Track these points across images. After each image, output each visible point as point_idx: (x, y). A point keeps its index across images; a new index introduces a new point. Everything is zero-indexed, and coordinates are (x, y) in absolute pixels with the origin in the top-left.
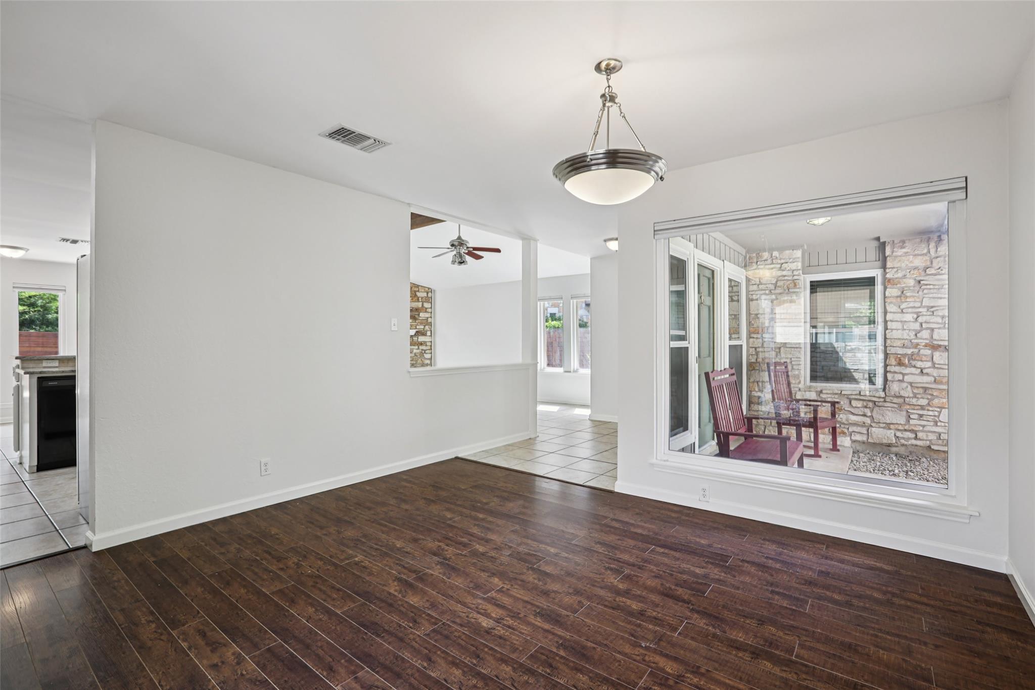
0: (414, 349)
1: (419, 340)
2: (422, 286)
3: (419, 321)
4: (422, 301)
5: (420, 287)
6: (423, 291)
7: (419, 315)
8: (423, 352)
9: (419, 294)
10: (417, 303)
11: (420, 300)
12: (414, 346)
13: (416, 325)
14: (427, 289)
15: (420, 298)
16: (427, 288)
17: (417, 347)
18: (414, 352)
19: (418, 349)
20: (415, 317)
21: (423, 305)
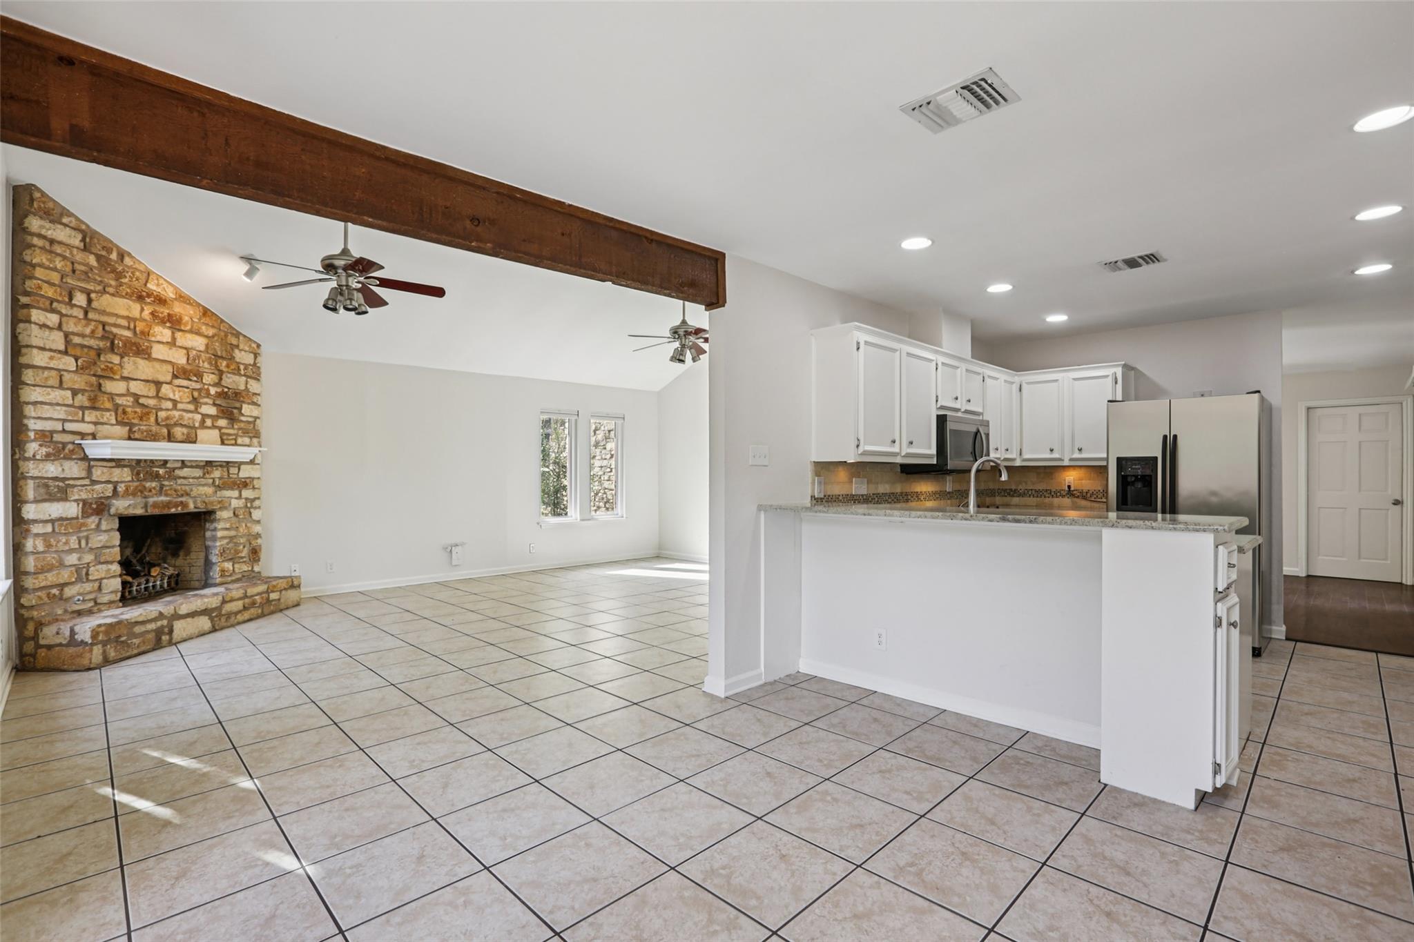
0: (232, 498)
1: (241, 475)
2: (245, 336)
3: (242, 425)
4: (245, 375)
5: (241, 338)
6: (247, 349)
7: (240, 409)
8: (249, 505)
9: (238, 356)
10: (236, 378)
11: (242, 372)
12: (232, 489)
13: (237, 435)
14: (254, 345)
15: (242, 367)
16: (255, 342)
17: (235, 493)
18: (233, 506)
19: (240, 497)
20: (232, 413)
21: (247, 383)
